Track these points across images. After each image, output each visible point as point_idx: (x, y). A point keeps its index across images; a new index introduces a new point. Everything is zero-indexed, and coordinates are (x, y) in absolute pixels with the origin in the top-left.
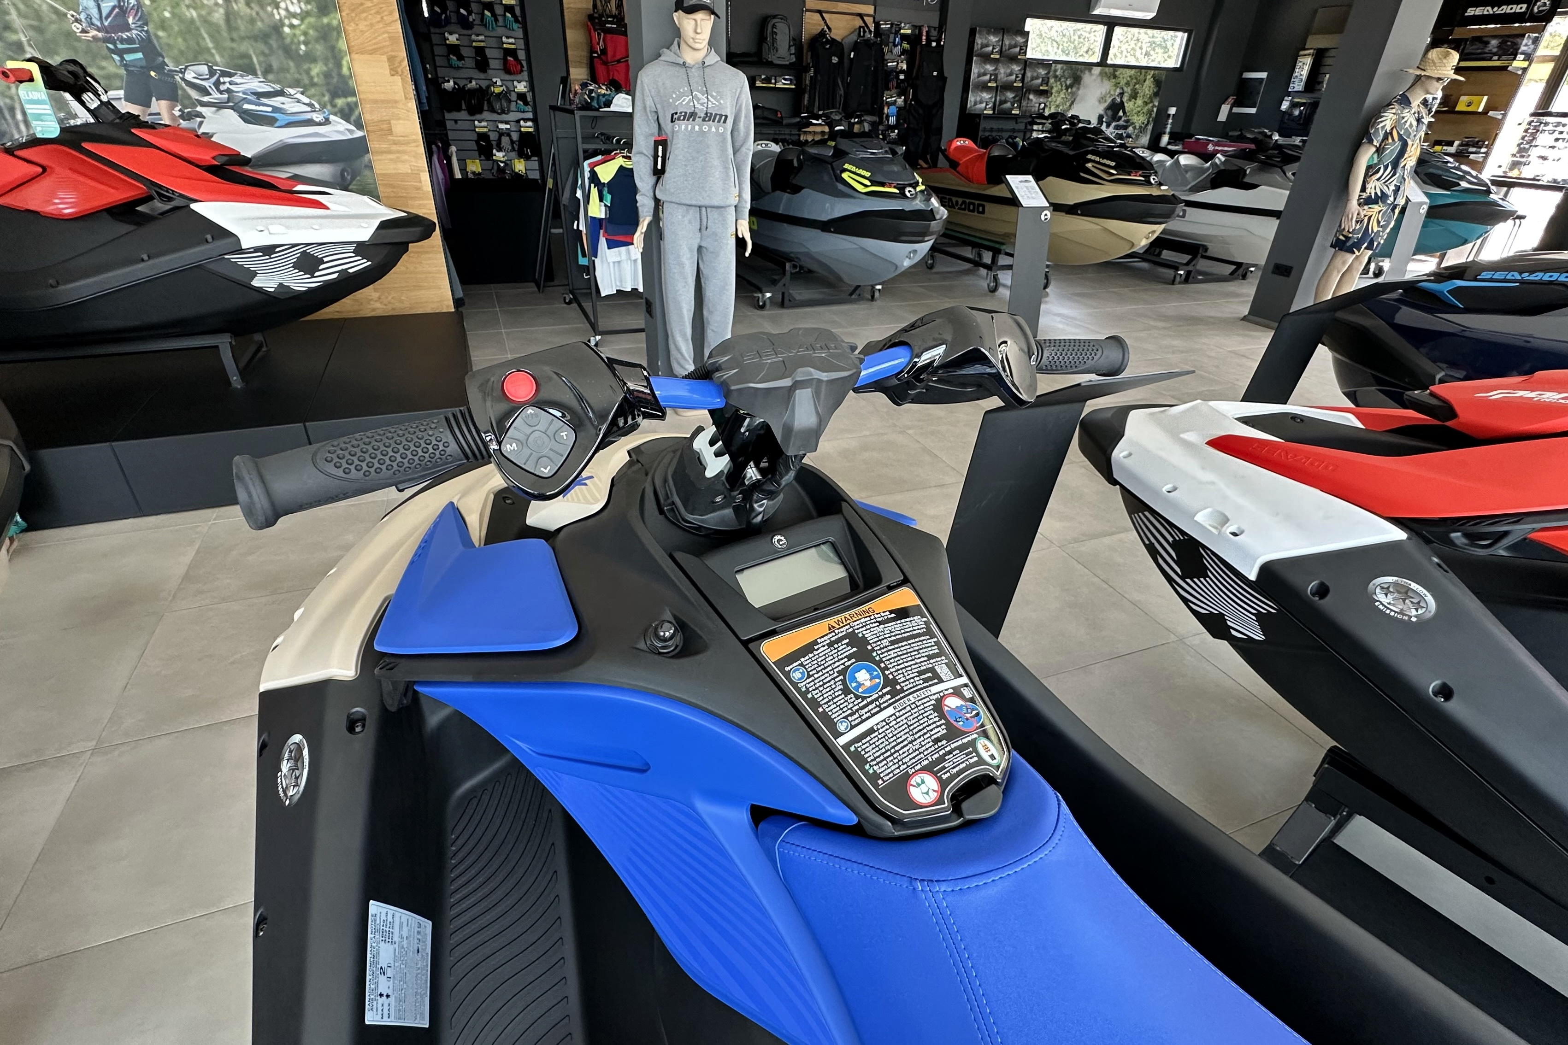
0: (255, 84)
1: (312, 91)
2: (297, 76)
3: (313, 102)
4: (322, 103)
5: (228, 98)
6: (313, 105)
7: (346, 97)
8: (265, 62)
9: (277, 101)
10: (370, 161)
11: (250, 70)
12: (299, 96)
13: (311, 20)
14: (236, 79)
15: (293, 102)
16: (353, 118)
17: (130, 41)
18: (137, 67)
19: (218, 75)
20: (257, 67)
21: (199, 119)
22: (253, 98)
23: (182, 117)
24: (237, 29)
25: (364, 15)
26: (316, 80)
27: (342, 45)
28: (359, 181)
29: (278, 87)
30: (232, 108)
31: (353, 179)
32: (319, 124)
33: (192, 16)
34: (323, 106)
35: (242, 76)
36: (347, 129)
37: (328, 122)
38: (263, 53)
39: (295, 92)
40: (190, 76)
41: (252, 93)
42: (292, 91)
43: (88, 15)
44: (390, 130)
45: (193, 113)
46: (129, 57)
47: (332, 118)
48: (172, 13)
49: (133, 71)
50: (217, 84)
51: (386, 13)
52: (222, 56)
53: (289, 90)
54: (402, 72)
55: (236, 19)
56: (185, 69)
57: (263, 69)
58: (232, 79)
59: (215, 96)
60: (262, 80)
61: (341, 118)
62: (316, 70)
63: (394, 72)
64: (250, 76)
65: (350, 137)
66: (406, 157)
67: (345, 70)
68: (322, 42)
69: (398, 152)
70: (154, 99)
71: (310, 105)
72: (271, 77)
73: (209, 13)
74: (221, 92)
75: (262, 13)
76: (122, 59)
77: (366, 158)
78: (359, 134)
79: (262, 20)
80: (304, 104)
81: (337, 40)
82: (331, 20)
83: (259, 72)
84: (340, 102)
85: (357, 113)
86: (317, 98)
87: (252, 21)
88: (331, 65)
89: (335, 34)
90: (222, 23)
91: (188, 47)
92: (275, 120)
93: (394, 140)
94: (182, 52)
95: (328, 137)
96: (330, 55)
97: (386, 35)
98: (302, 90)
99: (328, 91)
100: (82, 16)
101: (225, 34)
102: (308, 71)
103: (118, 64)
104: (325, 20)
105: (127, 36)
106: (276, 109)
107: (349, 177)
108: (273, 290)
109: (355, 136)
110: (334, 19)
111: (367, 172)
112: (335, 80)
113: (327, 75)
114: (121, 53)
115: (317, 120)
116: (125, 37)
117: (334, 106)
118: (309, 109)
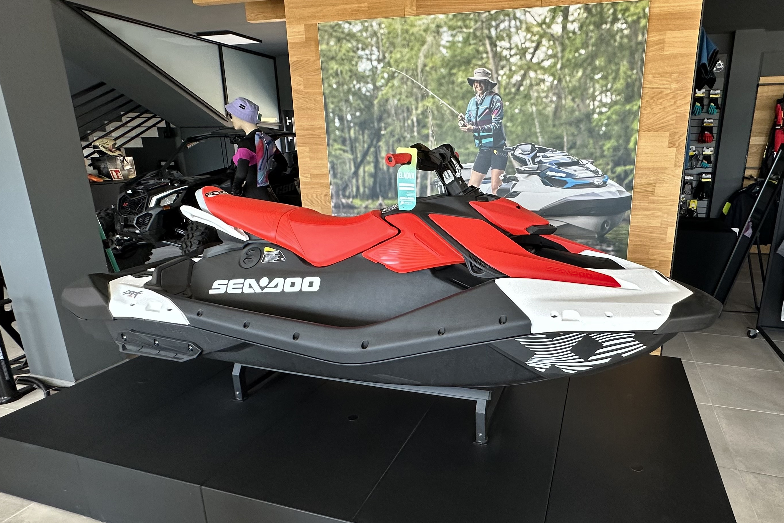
0: (560, 157)
1: (601, 161)
2: (592, 150)
3: (598, 170)
4: (605, 170)
5: (538, 167)
6: (598, 172)
7: (625, 165)
8: (572, 141)
9: (570, 170)
10: (629, 216)
11: (559, 147)
12: (589, 165)
13: (617, 107)
14: (548, 154)
15: (583, 170)
16: (626, 181)
17: (489, 130)
18: (487, 147)
19: (536, 151)
20: (566, 144)
21: (514, 182)
22: (555, 167)
23: (504, 181)
24: (560, 118)
25: (661, 101)
26: (606, 153)
27: (635, 126)
28: (615, 231)
29: (575, 159)
30: (538, 174)
31: (610, 229)
32: (598, 186)
33: (532, 111)
34: (605, 173)
35: (552, 151)
36: (618, 191)
37: (605, 185)
38: (573, 135)
39: (587, 162)
40: (517, 153)
41: (555, 164)
42: (584, 162)
43: (470, 115)
44: (653, 191)
45: (512, 178)
46: (484, 141)
47: (609, 181)
48: (521, 110)
49: (484, 150)
50: (533, 158)
51: (679, 98)
52: (543, 138)
53: (583, 161)
54: (679, 145)
55: (561, 111)
56: (516, 148)
57: (569, 147)
58: (545, 154)
59: (531, 166)
60: (566, 154)
61: (617, 182)
62: (608, 145)
63: (672, 144)
64: (558, 151)
65: (619, 196)
66: (660, 214)
67: (631, 145)
68: (620, 124)
69: (654, 209)
70: (491, 168)
71: (595, 172)
72: (573, 151)
73: (544, 108)
74: (534, 163)
75: (581, 106)
76: (480, 142)
77: (626, 213)
78: (627, 194)
79: (580, 111)
80: (591, 171)
81: (632, 122)
82: (633, 106)
83: (565, 149)
84: (619, 169)
85: (630, 178)
86: (601, 167)
87: (573, 111)
88: (621, 141)
89: (632, 117)
90: (551, 115)
91: (523, 133)
92: (566, 183)
93: (653, 200)
94: (518, 136)
95: (601, 196)
96: (623, 134)
97: (675, 115)
98: (592, 160)
99: (612, 161)
100: (466, 117)
101: (550, 122)
102: (601, 147)
103: (477, 145)
104: (628, 107)
105: (488, 127)
106: (569, 175)
107: (608, 228)
108: (543, 370)
109: (623, 196)
110: (634, 106)
111: (623, 225)
112: (621, 152)
113: (616, 149)
114: (480, 138)
115: (597, 183)
116: (486, 128)
117: (613, 172)
118: (594, 175)
